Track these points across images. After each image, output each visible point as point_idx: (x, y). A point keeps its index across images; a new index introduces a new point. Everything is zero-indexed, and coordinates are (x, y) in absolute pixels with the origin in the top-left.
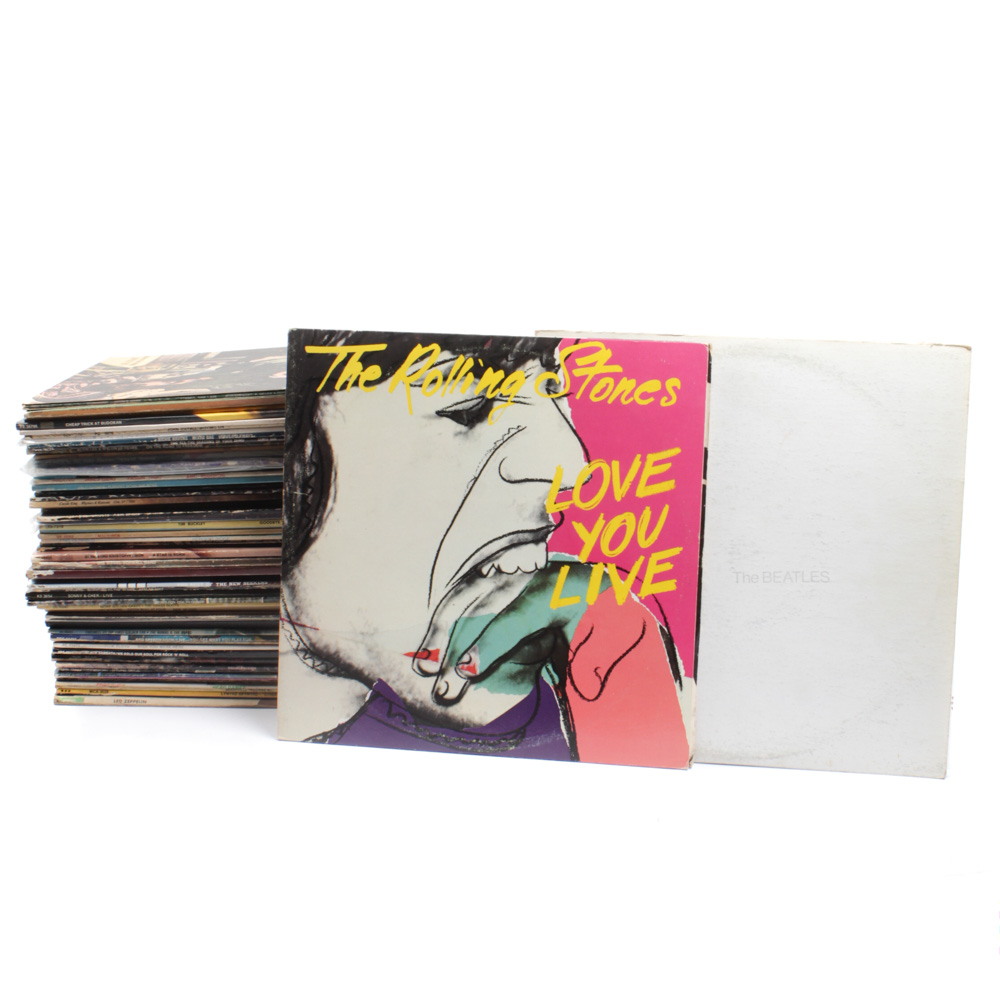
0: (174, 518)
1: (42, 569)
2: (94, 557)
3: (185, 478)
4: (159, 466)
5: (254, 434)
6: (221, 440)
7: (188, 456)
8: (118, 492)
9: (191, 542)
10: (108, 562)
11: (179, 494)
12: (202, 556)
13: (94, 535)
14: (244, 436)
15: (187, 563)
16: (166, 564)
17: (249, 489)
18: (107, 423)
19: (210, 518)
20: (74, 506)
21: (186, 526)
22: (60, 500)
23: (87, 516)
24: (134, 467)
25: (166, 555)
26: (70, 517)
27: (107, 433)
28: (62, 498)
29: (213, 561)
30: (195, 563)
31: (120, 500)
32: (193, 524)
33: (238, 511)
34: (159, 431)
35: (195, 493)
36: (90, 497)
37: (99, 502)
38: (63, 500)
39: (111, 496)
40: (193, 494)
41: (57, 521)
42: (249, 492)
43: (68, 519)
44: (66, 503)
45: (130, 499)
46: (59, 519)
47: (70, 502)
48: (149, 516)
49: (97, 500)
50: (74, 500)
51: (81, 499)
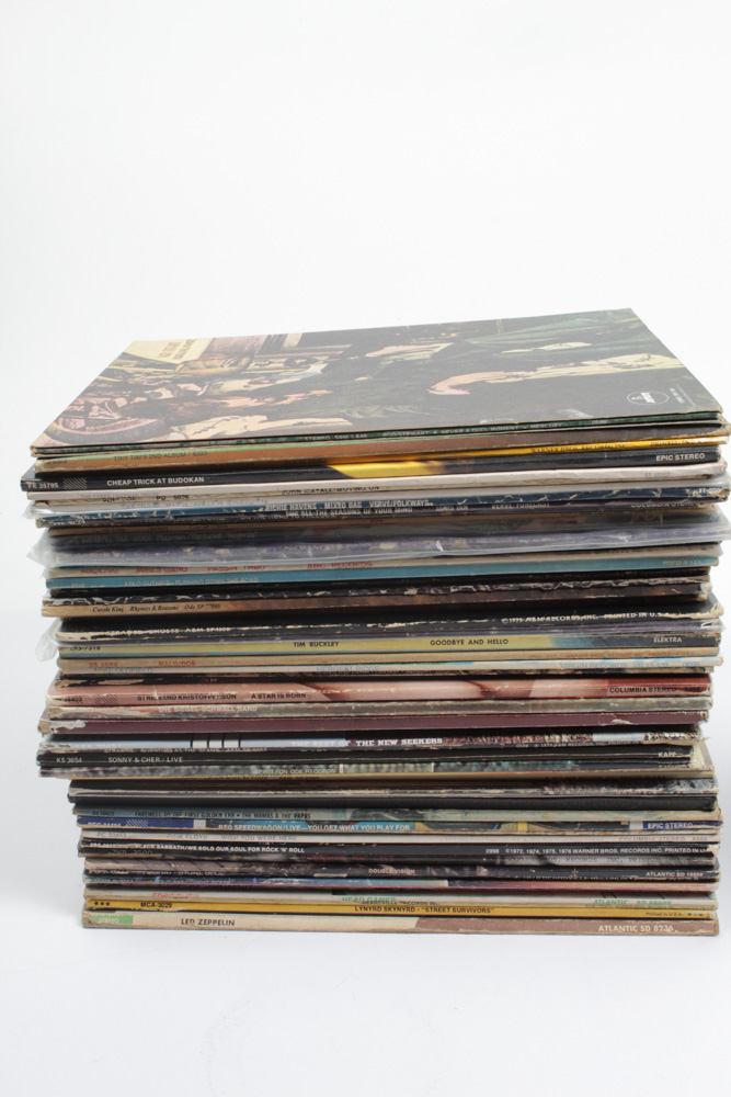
0: (286, 635)
1: (66, 718)
2: (153, 698)
3: (305, 567)
4: (264, 551)
5: (430, 500)
6: (373, 509)
7: (309, 533)
8: (192, 591)
9: (314, 673)
10: (177, 708)
11: (294, 594)
12: (334, 699)
13: (151, 662)
14: (413, 504)
15: (308, 710)
16: (274, 711)
17: (414, 587)
18: (179, 480)
19: (347, 635)
20: (119, 613)
21: (307, 648)
22: (93, 603)
23: (140, 632)
24: (222, 551)
25: (273, 696)
26: (113, 633)
27: (177, 497)
28: (97, 599)
29: (353, 705)
30: (323, 710)
31: (195, 604)
32: (319, 644)
33: (396, 625)
34: (267, 495)
35: (321, 593)
36: (145, 599)
37: (160, 608)
38: (98, 603)
39: (179, 597)
40: (318, 594)
41: (90, 640)
42: (413, 591)
43: (109, 637)
44: (104, 607)
45: (212, 603)
46: (93, 637)
47: (111, 607)
48: (246, 631)
49: (157, 605)
50: (117, 603)
51: (129, 602)
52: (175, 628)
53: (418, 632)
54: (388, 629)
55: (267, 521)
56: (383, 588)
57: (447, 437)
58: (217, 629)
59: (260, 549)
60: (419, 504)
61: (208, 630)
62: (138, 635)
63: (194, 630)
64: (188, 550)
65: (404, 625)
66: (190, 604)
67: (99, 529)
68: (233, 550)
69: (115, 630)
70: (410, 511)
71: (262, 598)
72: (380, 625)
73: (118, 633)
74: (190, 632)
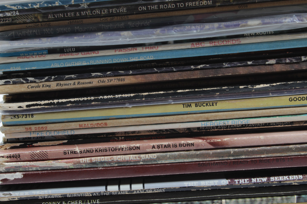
0: (176, 97)
1: (8, 172)
2: (75, 152)
3: (189, 46)
4: (158, 31)
7: (191, 18)
9: (198, 128)
10: (94, 159)
11: (181, 68)
12: (217, 146)
13: (73, 125)
15: (197, 156)
16: (170, 158)
17: (271, 58)
19: (225, 95)
20: (48, 89)
21: (193, 108)
22: (27, 82)
23: (64, 100)
24: (125, 33)
25: (169, 146)
26: (43, 102)
28: (30, 79)
29: (232, 151)
30: (209, 155)
31: (106, 79)
32: (202, 105)
33: (262, 86)
35: (202, 66)
36: (67, 76)
37: (78, 83)
38: (32, 82)
39: (93, 74)
40: (199, 67)
41: (25, 108)
42: (273, 61)
43: (40, 105)
44: (37, 85)
45: (118, 78)
46: (27, 106)
47: (41, 84)
48: (146, 96)
49: (76, 81)
50: (46, 81)
51: (55, 80)
52: (90, 97)
53: (278, 91)
54: (256, 89)
55: (160, 11)
56: (250, 61)
58: (123, 95)
59: (155, 30)
61: (117, 96)
62: (62, 103)
63: (105, 97)
64: (100, 34)
65: (268, 85)
66: (102, 79)
67: (30, 25)
68: (134, 32)
69: (44, 100)
71: (157, 73)
72: (250, 87)
73: (46, 102)
74: (103, 98)
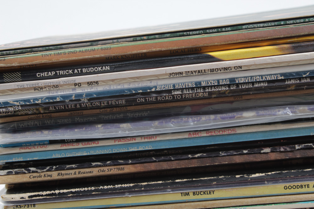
0: (175, 187)
3: (186, 136)
4: (156, 123)
5: (282, 75)
6: (237, 85)
7: (188, 109)
8: (103, 159)
11: (179, 157)
14: (269, 78)
18: (91, 69)
19: (222, 184)
20: (49, 178)
21: (191, 197)
22: (29, 172)
23: (65, 191)
24: (124, 125)
26: (44, 193)
27: (90, 84)
28: (32, 169)
31: (106, 168)
32: (200, 193)
33: (257, 175)
34: (158, 77)
35: (199, 155)
36: (68, 166)
37: (79, 173)
38: (33, 172)
39: (94, 164)
40: (196, 156)
41: (27, 199)
42: (267, 150)
43: (42, 196)
44: (38, 174)
45: (118, 167)
46: (29, 197)
47: (43, 174)
48: (145, 186)
49: (77, 171)
50: (47, 171)
51: (57, 170)
52: (91, 186)
53: (274, 180)
54: (252, 179)
55: (157, 102)
56: (245, 149)
57: (291, 26)
58: (123, 185)
59: (153, 122)
60: (273, 78)
61: (116, 186)
62: (63, 193)
63: (106, 187)
64: (99, 126)
65: (264, 174)
66: (102, 168)
67: (32, 116)
68: (133, 124)
69: (46, 191)
70: (266, 85)
71: (155, 161)
72: (245, 176)
73: (48, 192)
74: (103, 188)
